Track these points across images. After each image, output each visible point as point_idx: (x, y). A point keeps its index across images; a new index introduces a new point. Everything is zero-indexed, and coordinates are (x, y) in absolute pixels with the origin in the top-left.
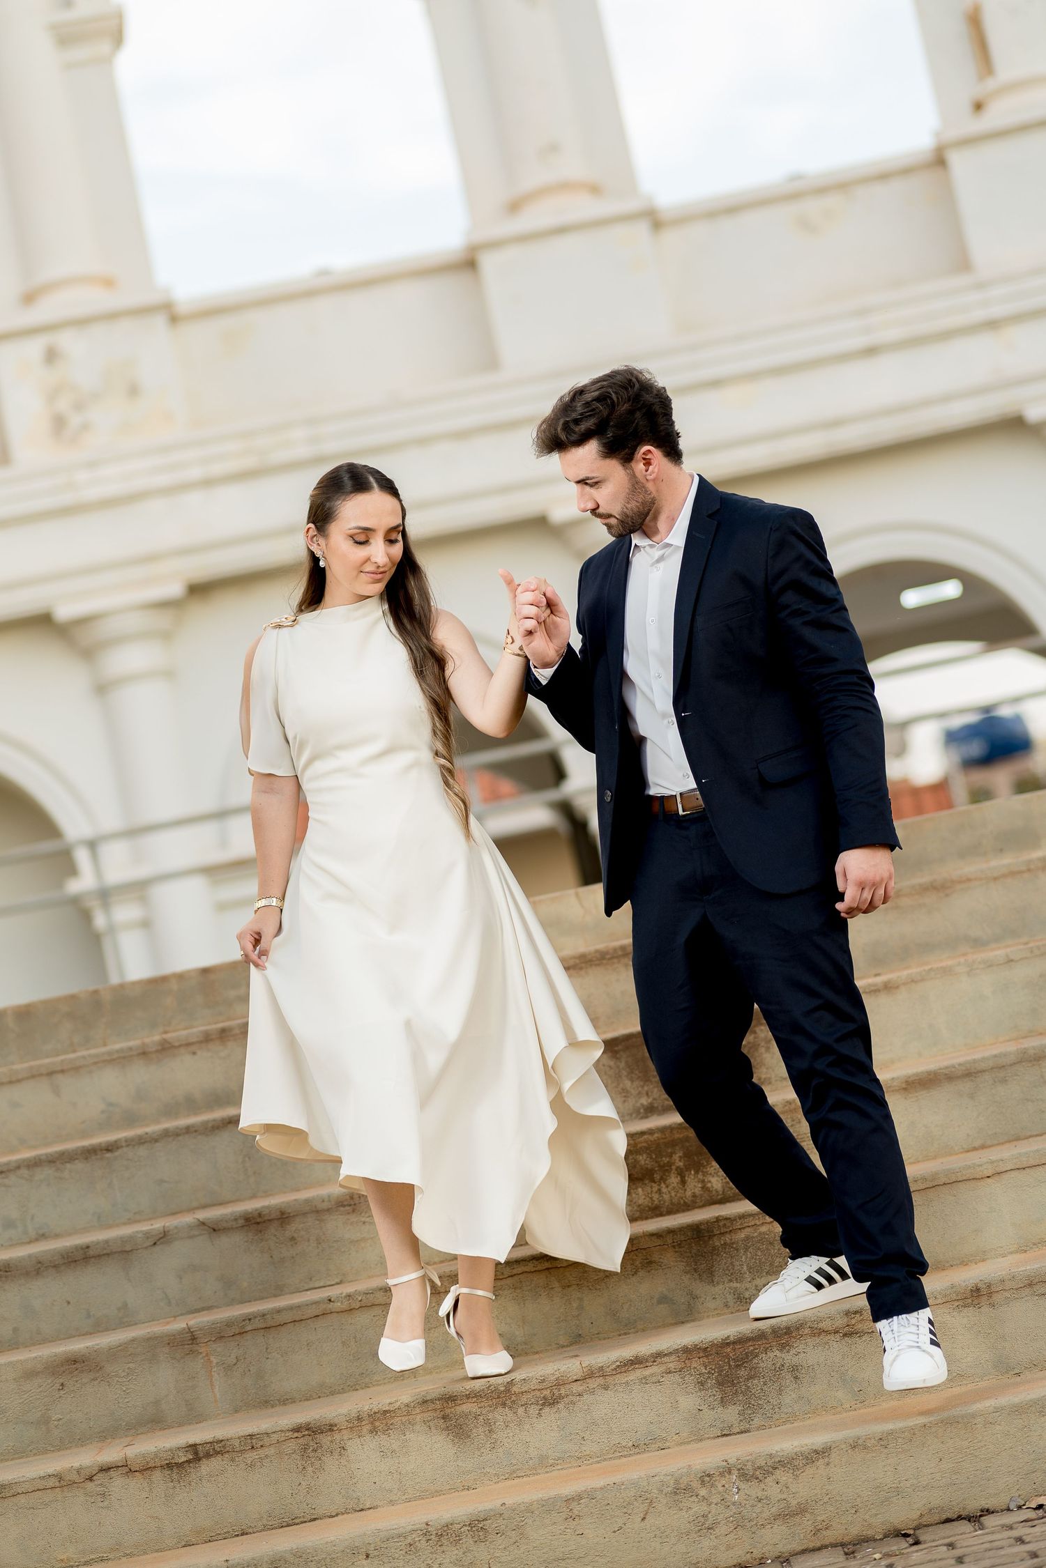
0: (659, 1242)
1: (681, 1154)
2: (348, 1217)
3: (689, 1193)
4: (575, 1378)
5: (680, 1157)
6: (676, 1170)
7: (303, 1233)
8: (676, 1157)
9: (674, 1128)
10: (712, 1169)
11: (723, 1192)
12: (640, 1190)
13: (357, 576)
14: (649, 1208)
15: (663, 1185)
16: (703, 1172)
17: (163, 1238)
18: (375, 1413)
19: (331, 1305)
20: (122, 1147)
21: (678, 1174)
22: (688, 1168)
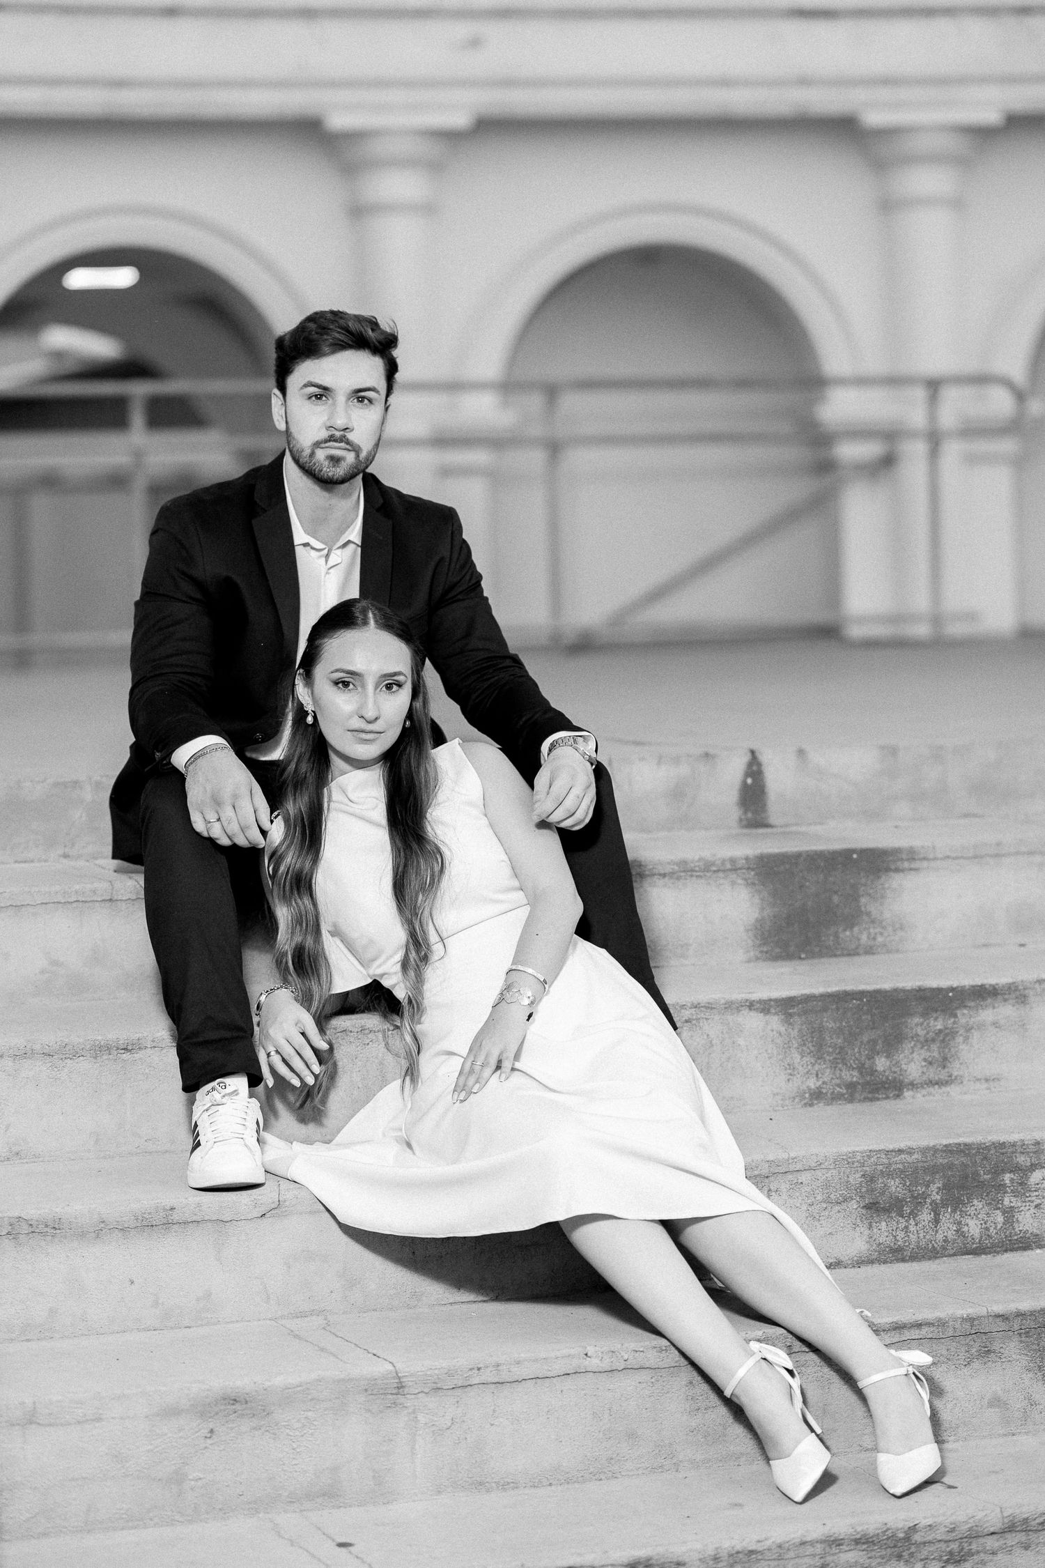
0: (1003, 1326)
1: (939, 1185)
3: (940, 1237)
4: (992, 1530)
5: (939, 1188)
6: (931, 1204)
8: (933, 1188)
9: (938, 1149)
10: (972, 1208)
11: (980, 1241)
12: (884, 1224)
14: (891, 1249)
15: (912, 1222)
16: (961, 1211)
18: (738, 1552)
19: (587, 1362)
20: (146, 1047)
21: (932, 1210)
22: (945, 1205)
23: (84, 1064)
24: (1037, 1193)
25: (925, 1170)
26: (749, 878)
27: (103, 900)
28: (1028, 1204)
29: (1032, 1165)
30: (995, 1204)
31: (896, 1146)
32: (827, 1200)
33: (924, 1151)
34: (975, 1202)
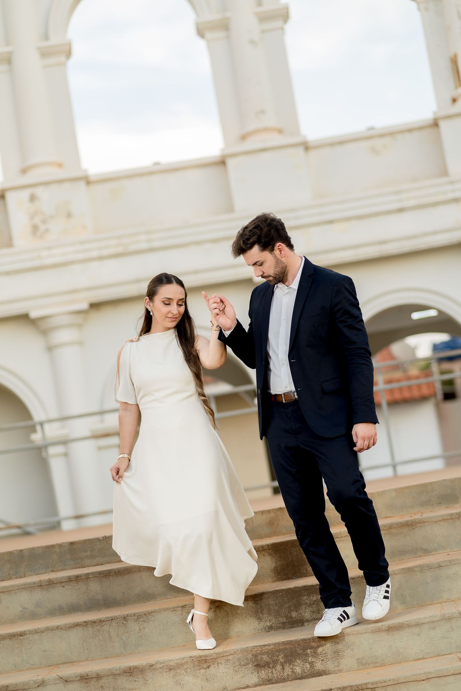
1: (283, 656)
2: (128, 678)
3: (285, 674)
6: (280, 663)
7: (107, 684)
8: (280, 657)
9: (280, 643)
10: (297, 663)
11: (301, 674)
12: (263, 671)
13: (165, 319)
14: (267, 680)
15: (274, 670)
16: (292, 664)
17: (42, 684)
20: (27, 634)
21: (281, 665)
22: (286, 662)
23: (7, 642)
24: (322, 656)
25: (276, 651)
26: (270, 553)
27: (38, 586)
28: (318, 660)
29: (318, 646)
30: (306, 661)
31: (264, 644)
32: (240, 665)
33: (275, 644)
34: (298, 661)
